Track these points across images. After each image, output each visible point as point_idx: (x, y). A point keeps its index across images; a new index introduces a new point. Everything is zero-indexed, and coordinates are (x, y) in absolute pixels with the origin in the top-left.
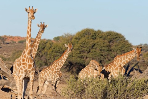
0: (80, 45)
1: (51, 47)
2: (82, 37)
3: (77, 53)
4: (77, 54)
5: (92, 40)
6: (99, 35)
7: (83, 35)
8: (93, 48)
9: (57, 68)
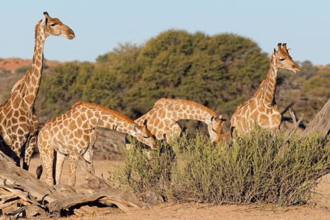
0: (156, 69)
1: (88, 77)
2: (159, 49)
3: (149, 87)
4: (150, 89)
5: (183, 55)
6: (200, 44)
7: (162, 46)
8: (188, 73)
9: (84, 122)
